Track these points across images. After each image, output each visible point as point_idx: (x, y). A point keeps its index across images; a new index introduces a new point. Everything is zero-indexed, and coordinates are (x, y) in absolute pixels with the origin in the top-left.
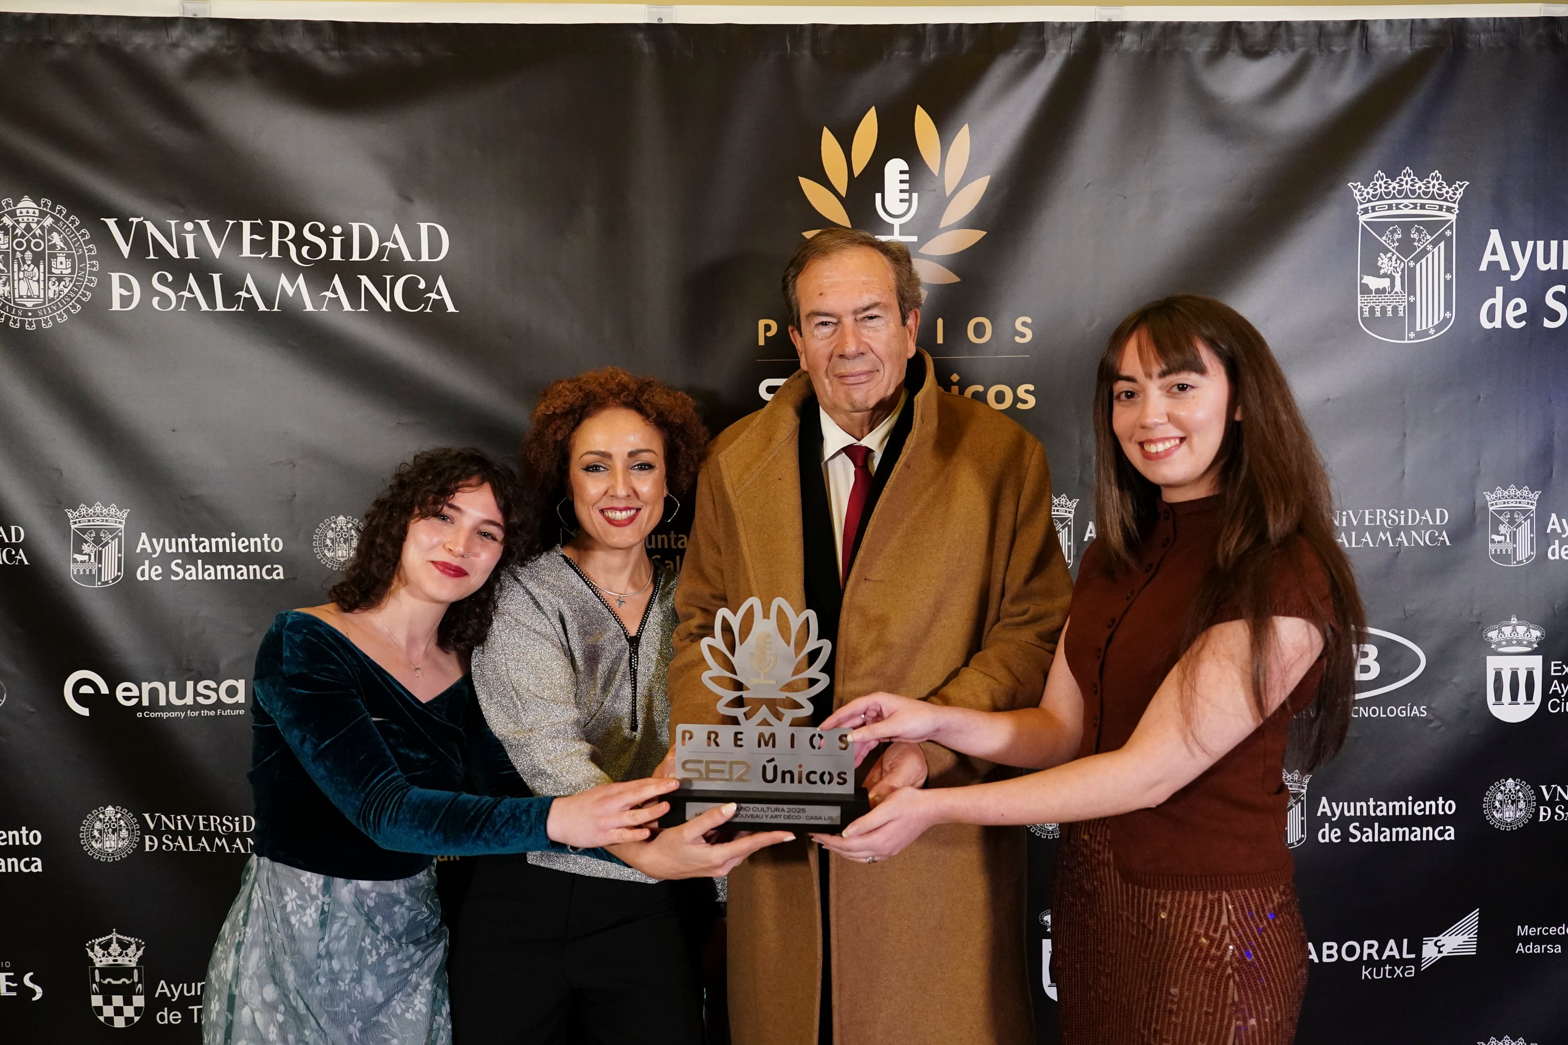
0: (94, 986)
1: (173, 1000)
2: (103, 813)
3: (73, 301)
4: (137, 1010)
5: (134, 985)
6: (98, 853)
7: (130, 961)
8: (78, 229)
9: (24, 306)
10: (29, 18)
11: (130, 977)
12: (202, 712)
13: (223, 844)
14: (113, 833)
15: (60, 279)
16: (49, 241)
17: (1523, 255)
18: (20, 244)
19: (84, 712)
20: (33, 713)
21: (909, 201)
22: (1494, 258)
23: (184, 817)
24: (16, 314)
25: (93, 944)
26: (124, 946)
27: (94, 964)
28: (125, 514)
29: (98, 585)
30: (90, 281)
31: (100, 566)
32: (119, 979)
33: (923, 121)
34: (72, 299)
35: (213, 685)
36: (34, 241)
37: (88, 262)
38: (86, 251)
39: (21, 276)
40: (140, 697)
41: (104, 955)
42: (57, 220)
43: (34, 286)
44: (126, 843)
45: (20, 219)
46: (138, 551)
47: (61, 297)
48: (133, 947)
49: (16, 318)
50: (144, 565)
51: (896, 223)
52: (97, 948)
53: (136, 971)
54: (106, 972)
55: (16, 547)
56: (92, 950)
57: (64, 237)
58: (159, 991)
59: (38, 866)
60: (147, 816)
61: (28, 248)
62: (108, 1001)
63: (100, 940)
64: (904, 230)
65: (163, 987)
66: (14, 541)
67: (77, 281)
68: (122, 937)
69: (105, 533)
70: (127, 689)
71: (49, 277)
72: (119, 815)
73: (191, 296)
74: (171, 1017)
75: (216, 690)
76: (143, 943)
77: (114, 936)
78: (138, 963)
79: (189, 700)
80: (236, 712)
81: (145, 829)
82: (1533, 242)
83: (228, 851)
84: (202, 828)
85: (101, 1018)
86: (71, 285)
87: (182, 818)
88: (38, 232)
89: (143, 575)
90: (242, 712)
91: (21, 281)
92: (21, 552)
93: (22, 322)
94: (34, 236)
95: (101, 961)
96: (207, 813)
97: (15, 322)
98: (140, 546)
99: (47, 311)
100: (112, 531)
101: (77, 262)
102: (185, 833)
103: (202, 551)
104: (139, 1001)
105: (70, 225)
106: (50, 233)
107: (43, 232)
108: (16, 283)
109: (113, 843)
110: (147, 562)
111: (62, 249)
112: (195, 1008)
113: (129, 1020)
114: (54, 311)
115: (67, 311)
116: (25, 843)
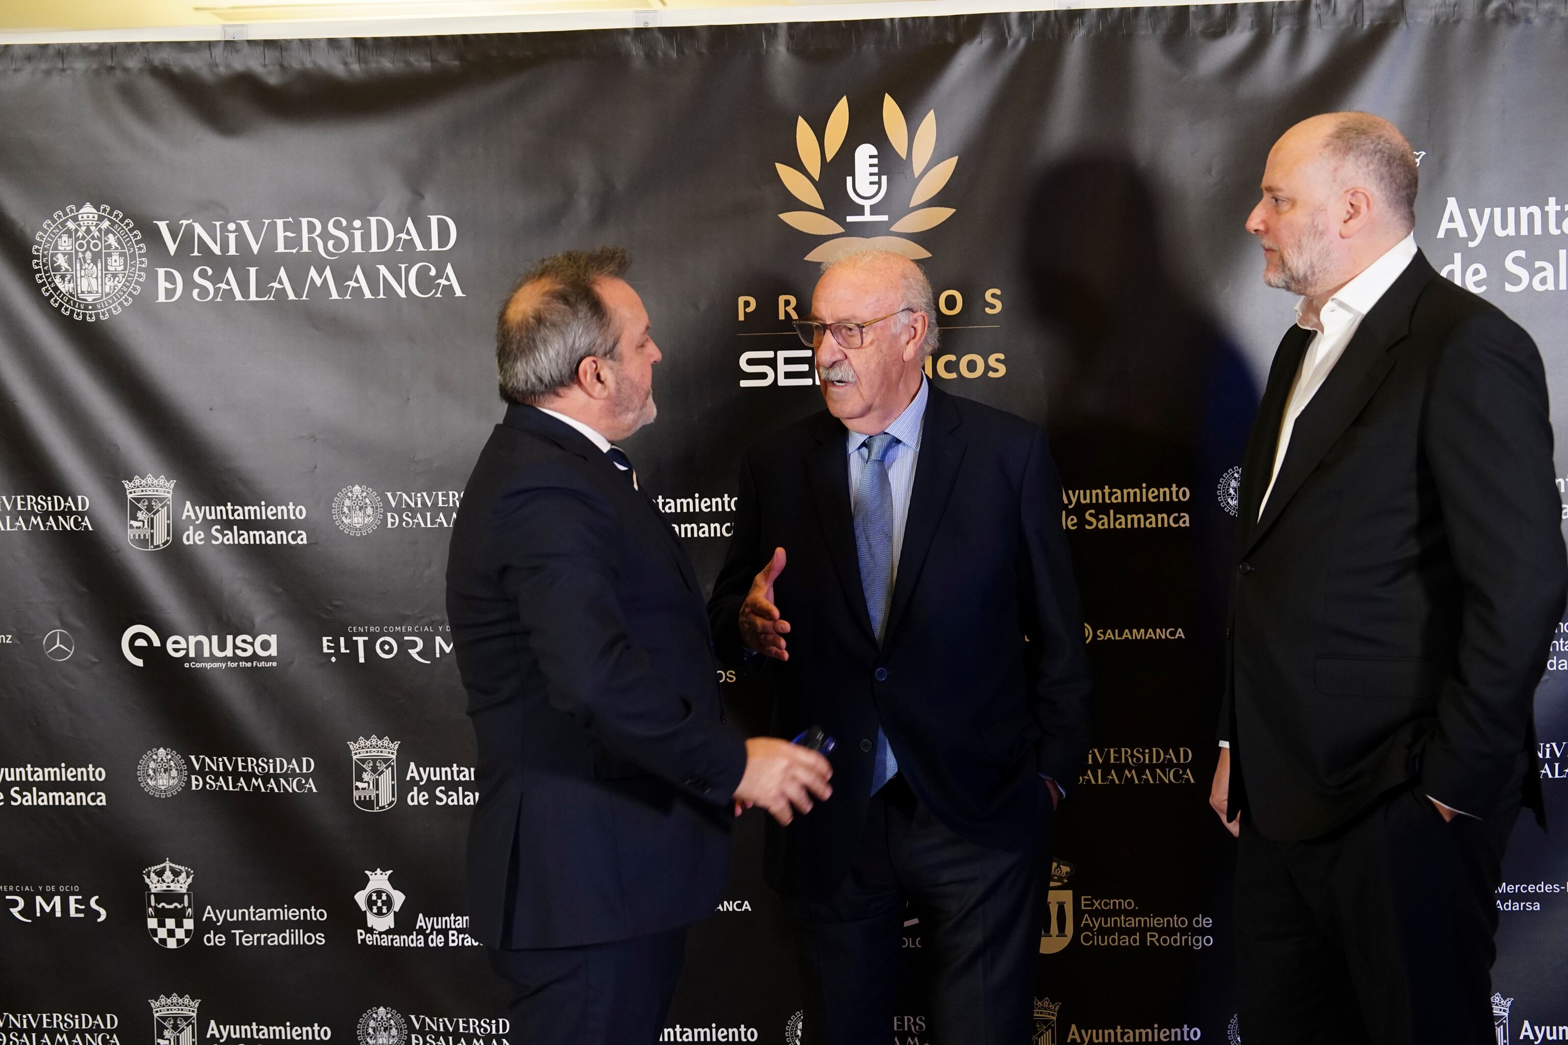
0: (150, 909)
1: (218, 924)
2: (156, 754)
3: (126, 295)
4: (188, 933)
5: (184, 909)
6: (153, 790)
7: (181, 887)
8: (131, 230)
9: (86, 300)
10: (94, 48)
11: (181, 901)
12: (241, 663)
13: (259, 784)
14: (165, 772)
15: (115, 276)
16: (106, 241)
17: (1481, 222)
18: (81, 246)
19: (139, 662)
20: (95, 663)
21: (879, 183)
22: (1451, 226)
23: (225, 759)
24: (79, 308)
25: (149, 872)
26: (176, 874)
27: (150, 890)
28: (172, 484)
29: (151, 548)
30: (140, 276)
31: (152, 531)
32: (171, 904)
33: (891, 109)
34: (125, 293)
35: (249, 639)
36: (92, 242)
37: (138, 259)
38: (137, 250)
39: (83, 274)
40: (187, 649)
41: (158, 882)
42: (113, 223)
43: (94, 282)
44: (176, 781)
45: (81, 223)
46: (184, 518)
47: (116, 291)
48: (184, 875)
49: (79, 311)
50: (189, 530)
51: (867, 204)
52: (152, 875)
53: (186, 897)
54: (160, 897)
55: (82, 515)
56: (149, 877)
57: (118, 238)
58: (206, 915)
59: (102, 800)
60: (193, 757)
61: (88, 249)
62: (162, 924)
63: (156, 867)
64: (874, 210)
65: (209, 912)
66: (80, 509)
67: (129, 276)
68: (174, 865)
69: (156, 502)
70: (176, 642)
71: (106, 274)
72: (169, 757)
73: (228, 287)
74: (217, 940)
75: (252, 644)
76: (192, 872)
77: (168, 864)
78: (188, 890)
79: (229, 652)
80: (270, 664)
81: (191, 770)
82: (1490, 209)
83: (263, 790)
84: (240, 769)
85: (156, 940)
86: (124, 280)
87: (223, 760)
88: (96, 234)
89: (188, 540)
90: (275, 664)
91: (83, 279)
92: (86, 519)
93: (84, 315)
94: (93, 238)
95: (156, 887)
96: (245, 754)
97: (78, 314)
98: (185, 514)
99: (104, 304)
100: (161, 500)
101: (129, 259)
102: (225, 773)
103: (237, 518)
104: (189, 924)
105: (125, 227)
106: (106, 235)
107: (101, 234)
108: (79, 280)
109: (165, 781)
110: (191, 528)
111: (116, 248)
112: (237, 932)
113: (180, 942)
114: (110, 304)
115: (121, 304)
116: (92, 779)
